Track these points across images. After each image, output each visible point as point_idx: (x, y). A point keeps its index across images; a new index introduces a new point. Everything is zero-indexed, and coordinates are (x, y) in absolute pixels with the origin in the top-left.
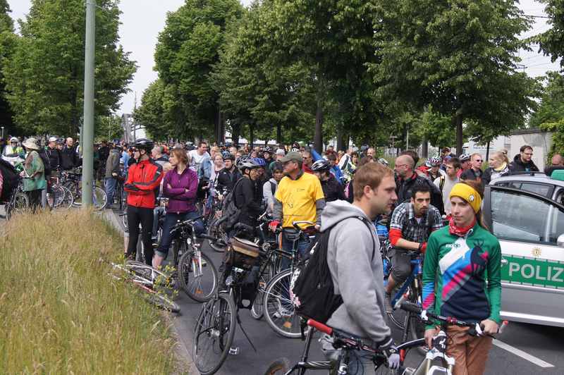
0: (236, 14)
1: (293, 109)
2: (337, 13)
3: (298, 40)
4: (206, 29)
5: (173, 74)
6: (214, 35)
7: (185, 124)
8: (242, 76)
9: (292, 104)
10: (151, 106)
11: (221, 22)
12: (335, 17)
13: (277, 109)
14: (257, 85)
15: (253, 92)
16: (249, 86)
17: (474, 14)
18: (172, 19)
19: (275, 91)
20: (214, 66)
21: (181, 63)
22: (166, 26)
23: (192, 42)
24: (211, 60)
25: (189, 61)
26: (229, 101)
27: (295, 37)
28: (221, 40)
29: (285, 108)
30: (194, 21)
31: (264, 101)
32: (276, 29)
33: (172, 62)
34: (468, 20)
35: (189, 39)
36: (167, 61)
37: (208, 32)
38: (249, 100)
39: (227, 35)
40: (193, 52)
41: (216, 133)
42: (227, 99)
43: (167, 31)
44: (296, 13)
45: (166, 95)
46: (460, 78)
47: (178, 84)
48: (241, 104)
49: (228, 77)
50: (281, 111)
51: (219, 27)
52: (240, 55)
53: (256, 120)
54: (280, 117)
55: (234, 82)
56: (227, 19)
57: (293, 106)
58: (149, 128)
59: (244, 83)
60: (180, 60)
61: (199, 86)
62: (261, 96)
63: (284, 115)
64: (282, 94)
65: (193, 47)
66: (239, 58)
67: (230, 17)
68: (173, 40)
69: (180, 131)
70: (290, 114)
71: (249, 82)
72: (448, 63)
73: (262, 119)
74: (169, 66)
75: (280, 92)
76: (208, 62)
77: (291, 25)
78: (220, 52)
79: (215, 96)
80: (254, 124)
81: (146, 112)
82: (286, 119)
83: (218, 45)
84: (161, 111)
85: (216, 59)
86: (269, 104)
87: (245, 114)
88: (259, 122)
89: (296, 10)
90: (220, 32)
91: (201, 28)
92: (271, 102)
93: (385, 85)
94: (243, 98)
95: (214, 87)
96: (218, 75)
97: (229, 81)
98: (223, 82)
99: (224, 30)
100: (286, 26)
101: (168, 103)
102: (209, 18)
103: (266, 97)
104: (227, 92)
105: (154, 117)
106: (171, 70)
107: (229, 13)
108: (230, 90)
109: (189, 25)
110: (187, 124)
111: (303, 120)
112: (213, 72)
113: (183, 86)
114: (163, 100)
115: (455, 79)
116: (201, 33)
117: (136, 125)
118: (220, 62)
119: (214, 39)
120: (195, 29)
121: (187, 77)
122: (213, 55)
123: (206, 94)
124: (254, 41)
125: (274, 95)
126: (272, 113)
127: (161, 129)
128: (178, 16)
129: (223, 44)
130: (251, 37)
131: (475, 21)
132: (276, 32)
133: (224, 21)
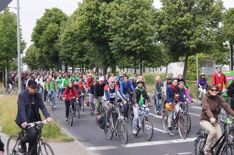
0: (64, 19)
1: (88, 57)
2: (99, 24)
3: (85, 34)
4: (52, 26)
5: (40, 44)
6: (56, 28)
7: (45, 63)
8: (67, 45)
9: (87, 55)
10: (31, 56)
11: (58, 23)
12: (98, 25)
13: (81, 57)
14: (73, 48)
15: (72, 51)
16: (70, 49)
17: (141, 26)
18: (38, 22)
19: (80, 50)
20: (56, 41)
21: (43, 40)
22: (36, 25)
23: (47, 31)
24: (55, 38)
25: (47, 39)
26: (63, 55)
27: (84, 33)
28: (59, 30)
29: (85, 57)
30: (48, 23)
31: (76, 54)
32: (77, 30)
33: (39, 39)
34: (139, 29)
35: (46, 30)
36: (37, 39)
37: (53, 27)
38: (71, 54)
39: (61, 28)
40: (48, 35)
41: (58, 67)
42: (62, 54)
43: (37, 27)
44: (84, 25)
45: (37, 52)
46: (138, 48)
47: (42, 48)
48: (67, 56)
49: (62, 45)
50: (83, 58)
51: (58, 25)
52: (65, 39)
53: (74, 61)
54: (83, 61)
55: (64, 48)
56: (61, 21)
57: (88, 56)
58: (29, 65)
59: (68, 48)
60: (43, 39)
61: (51, 49)
62: (75, 52)
63: (84, 59)
64: (83, 51)
65: (48, 33)
66: (65, 41)
67: (62, 21)
68: (39, 31)
69: (43, 67)
70: (86, 59)
71: (70, 47)
72: (134, 43)
73: (76, 61)
74: (38, 41)
75: (82, 50)
76: (54, 39)
77: (82, 29)
78: (58, 35)
79: (57, 52)
80: (73, 63)
81: (28, 58)
82: (85, 61)
83: (58, 32)
84: (35, 58)
85: (57, 38)
86: (78, 55)
87: (69, 59)
88: (75, 62)
89: (84, 24)
90: (58, 26)
91: (50, 25)
92: (79, 54)
93: (115, 50)
94: (68, 53)
95: (56, 49)
96: (58, 44)
97: (62, 47)
98: (60, 47)
99: (60, 25)
100: (80, 29)
101: (37, 55)
102: (54, 21)
103: (77, 53)
104: (62, 51)
105: (32, 60)
106: (39, 43)
107: (62, 19)
108: (63, 50)
109: (46, 24)
110: (46, 63)
111: (92, 61)
112: (56, 43)
113: (45, 49)
114: (35, 54)
115: (136, 48)
116: (50, 28)
117: (23, 63)
118: (58, 39)
119: (56, 30)
120: (48, 26)
121: (46, 45)
122: (56, 36)
123: (53, 52)
124: (70, 34)
125: (80, 52)
126: (80, 59)
127: (35, 65)
128: (41, 21)
129: (60, 32)
130: (69, 33)
131: (141, 29)
132: (77, 31)
133: (60, 22)
